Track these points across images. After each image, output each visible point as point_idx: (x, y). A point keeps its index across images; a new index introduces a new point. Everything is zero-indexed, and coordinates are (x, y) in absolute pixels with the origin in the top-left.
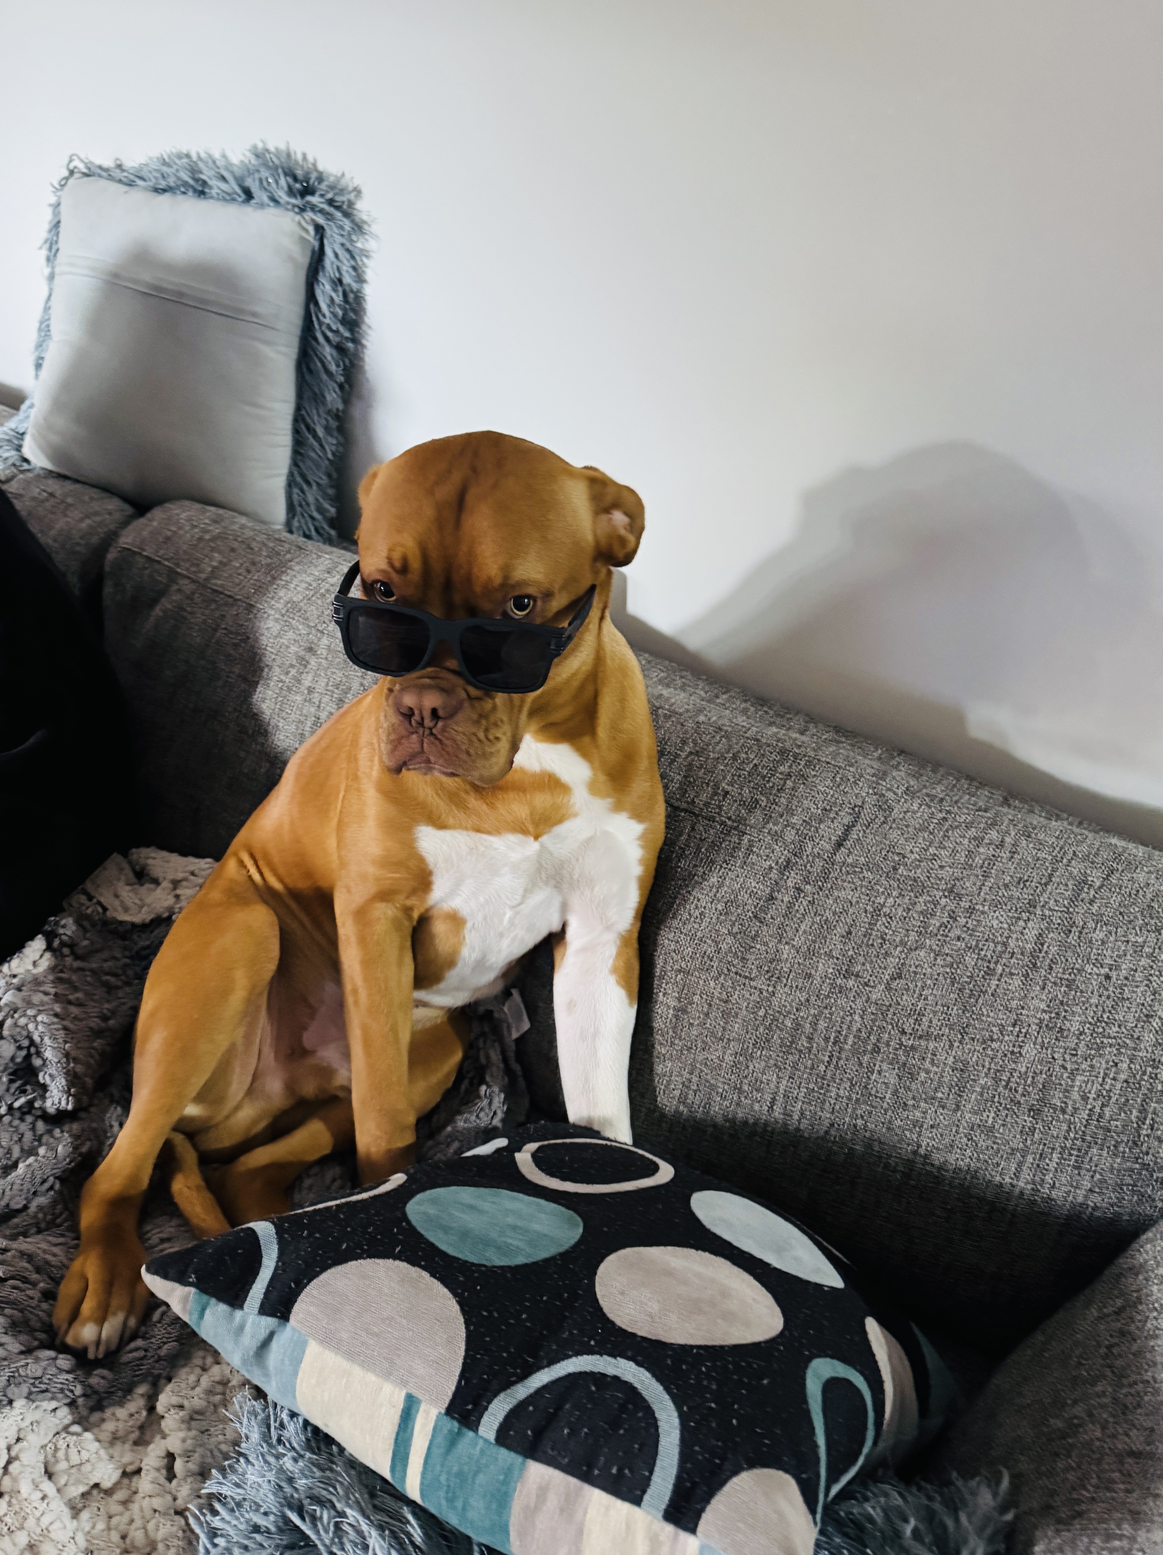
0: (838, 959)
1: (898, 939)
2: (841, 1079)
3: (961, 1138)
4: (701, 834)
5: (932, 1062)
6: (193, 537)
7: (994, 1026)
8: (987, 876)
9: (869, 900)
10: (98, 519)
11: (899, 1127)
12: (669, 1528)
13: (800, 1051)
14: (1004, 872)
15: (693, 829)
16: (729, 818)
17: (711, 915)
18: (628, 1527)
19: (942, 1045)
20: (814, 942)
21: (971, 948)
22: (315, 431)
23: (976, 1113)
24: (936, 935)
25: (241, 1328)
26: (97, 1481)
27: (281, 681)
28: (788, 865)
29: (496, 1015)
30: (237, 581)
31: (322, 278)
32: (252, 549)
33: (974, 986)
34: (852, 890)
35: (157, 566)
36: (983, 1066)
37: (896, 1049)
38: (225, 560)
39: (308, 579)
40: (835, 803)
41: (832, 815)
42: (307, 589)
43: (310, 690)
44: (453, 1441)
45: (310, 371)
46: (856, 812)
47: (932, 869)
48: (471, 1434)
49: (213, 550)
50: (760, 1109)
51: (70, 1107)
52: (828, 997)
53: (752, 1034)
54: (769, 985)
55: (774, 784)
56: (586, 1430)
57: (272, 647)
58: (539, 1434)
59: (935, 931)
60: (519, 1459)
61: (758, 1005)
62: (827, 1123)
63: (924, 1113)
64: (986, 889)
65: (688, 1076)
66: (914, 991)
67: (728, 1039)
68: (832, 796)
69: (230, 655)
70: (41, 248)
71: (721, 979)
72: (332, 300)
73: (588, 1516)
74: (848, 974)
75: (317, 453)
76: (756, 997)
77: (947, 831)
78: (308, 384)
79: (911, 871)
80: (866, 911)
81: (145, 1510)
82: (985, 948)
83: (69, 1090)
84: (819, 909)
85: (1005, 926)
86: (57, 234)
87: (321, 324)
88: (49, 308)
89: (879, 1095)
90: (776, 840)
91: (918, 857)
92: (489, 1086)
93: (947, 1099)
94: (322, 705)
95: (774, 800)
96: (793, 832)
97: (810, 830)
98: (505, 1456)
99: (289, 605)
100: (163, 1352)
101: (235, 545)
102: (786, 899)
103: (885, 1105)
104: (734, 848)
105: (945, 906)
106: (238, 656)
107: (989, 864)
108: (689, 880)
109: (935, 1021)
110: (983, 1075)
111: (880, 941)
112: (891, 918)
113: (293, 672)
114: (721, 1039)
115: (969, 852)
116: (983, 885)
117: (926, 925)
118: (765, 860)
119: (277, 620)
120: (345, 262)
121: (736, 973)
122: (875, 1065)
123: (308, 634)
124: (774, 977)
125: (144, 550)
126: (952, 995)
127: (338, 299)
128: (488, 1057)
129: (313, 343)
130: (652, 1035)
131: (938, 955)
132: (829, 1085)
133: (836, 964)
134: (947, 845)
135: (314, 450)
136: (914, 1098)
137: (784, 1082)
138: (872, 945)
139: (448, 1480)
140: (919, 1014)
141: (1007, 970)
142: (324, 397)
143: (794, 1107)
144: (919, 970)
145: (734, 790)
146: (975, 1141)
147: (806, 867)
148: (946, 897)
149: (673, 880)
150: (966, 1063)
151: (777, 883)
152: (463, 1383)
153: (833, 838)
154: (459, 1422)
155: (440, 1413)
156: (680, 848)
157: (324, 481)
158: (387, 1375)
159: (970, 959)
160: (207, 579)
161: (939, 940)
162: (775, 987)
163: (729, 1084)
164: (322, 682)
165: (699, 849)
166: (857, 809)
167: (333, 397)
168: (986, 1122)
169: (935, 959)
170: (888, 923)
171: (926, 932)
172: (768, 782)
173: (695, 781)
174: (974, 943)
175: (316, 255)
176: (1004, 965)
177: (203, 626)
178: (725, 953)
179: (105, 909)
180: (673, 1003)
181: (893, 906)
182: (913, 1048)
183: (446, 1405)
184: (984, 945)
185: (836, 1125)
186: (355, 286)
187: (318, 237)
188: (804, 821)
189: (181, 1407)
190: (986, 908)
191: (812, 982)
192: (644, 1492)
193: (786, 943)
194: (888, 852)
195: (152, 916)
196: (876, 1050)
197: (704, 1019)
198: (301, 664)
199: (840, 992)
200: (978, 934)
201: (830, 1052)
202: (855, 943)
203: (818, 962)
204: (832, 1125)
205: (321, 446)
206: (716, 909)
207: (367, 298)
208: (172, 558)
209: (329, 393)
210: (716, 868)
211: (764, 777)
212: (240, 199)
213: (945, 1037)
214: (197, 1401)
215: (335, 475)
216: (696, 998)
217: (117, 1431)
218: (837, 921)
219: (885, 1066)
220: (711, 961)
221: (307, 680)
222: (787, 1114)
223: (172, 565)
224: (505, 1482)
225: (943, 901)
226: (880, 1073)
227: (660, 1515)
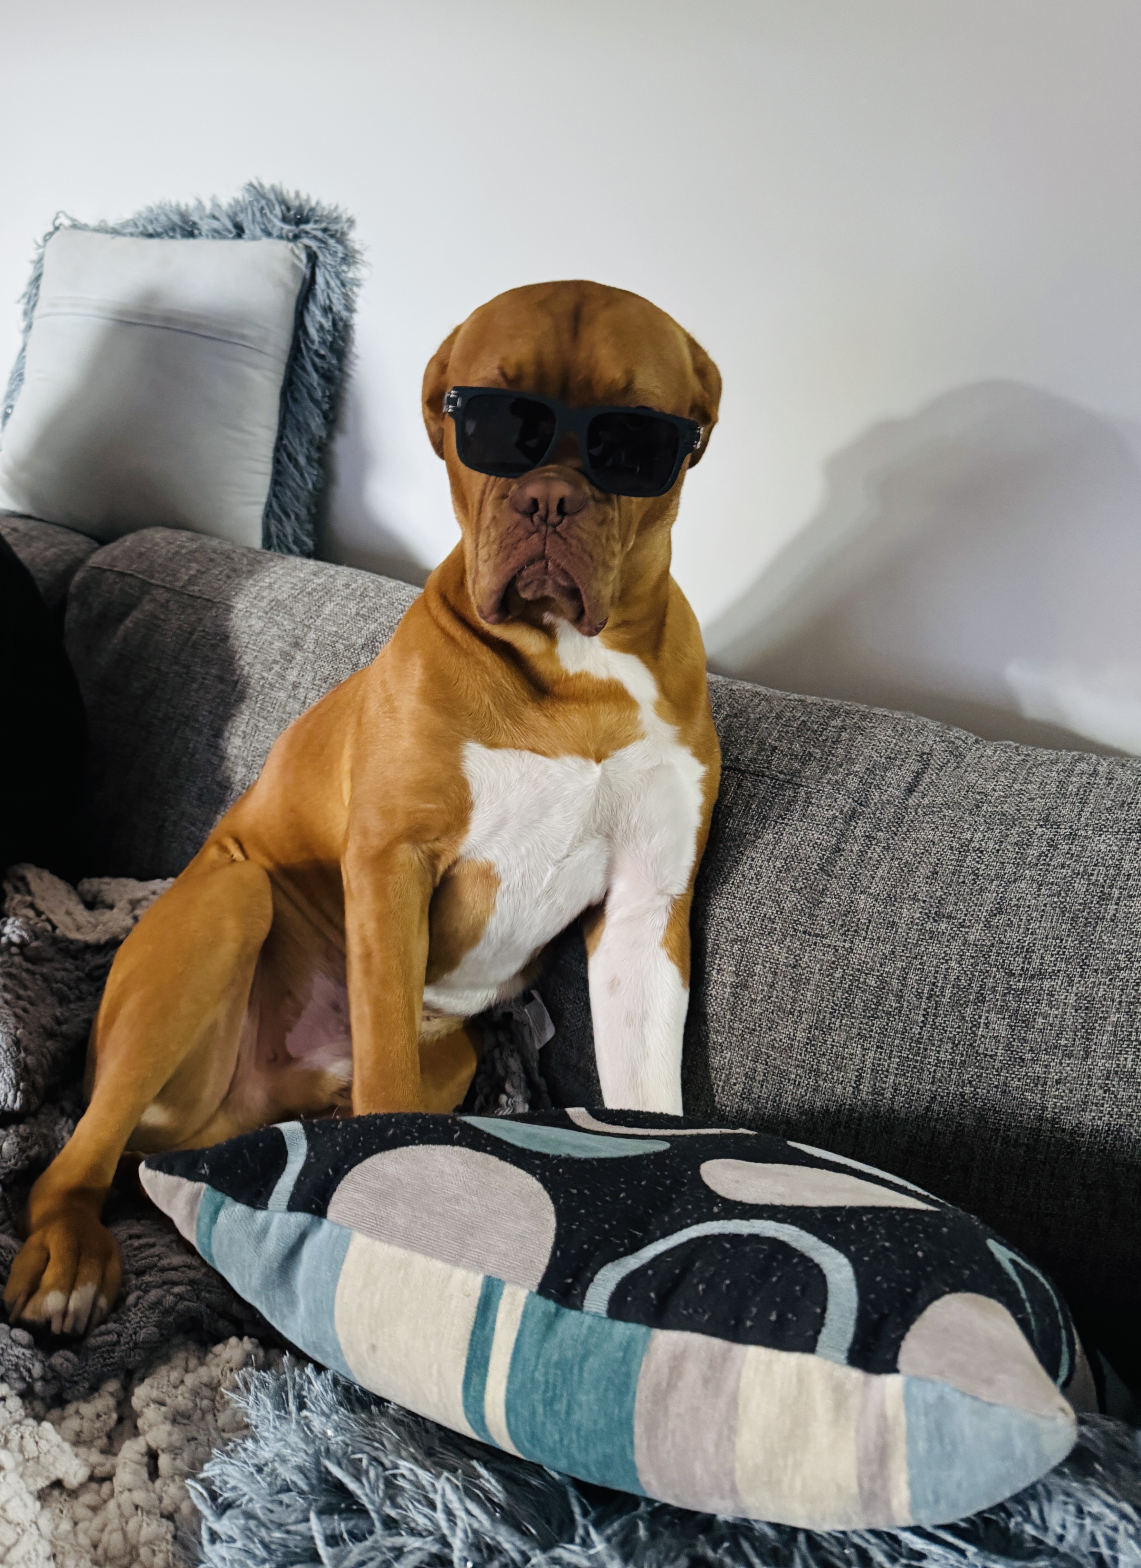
0: (924, 902)
1: (993, 873)
2: (941, 1040)
3: (1095, 1091)
4: (750, 790)
5: (1050, 1005)
6: (168, 551)
7: (1119, 953)
8: (1085, 802)
9: (954, 837)
10: (63, 547)
11: (1017, 1088)
12: (856, 1375)
13: (889, 1013)
14: (1103, 797)
15: (739, 786)
16: (781, 772)
17: (768, 874)
18: (800, 1381)
19: (1059, 983)
20: (895, 887)
21: (1078, 874)
22: (296, 460)
23: (1110, 1058)
24: (1037, 865)
25: (264, 1231)
26: (61, 1476)
27: (263, 678)
28: (853, 815)
29: (516, 1017)
30: (216, 586)
31: (312, 307)
32: (232, 559)
33: (1089, 913)
34: (933, 830)
35: (129, 580)
36: (1113, 1001)
37: (1005, 995)
38: (203, 569)
39: (293, 580)
40: (900, 752)
41: (897, 763)
42: (292, 588)
43: (295, 686)
44: (550, 1323)
45: (295, 400)
46: (925, 759)
47: (1020, 802)
48: (574, 1313)
49: (190, 561)
50: (843, 1092)
51: (17, 1105)
52: (916, 945)
53: (828, 1000)
54: (845, 941)
55: (828, 736)
56: (728, 1282)
57: (254, 644)
58: (665, 1298)
59: (1034, 861)
60: (643, 1329)
61: (834, 966)
62: (927, 1096)
63: (1046, 1066)
64: (1086, 814)
65: (750, 1064)
66: (1019, 926)
67: (799, 1011)
68: (896, 744)
69: (207, 656)
70: (19, 302)
71: (787, 942)
72: (322, 327)
73: (743, 1381)
74: (939, 916)
75: (297, 483)
76: (830, 957)
77: (1030, 768)
78: (291, 412)
79: (997, 807)
80: (952, 848)
81: (123, 1507)
82: (1096, 872)
83: (18, 1084)
84: (896, 853)
85: (1116, 848)
86: (38, 288)
87: (308, 348)
88: (24, 357)
89: (990, 1053)
90: (838, 789)
91: (1002, 794)
92: (509, 1096)
93: (1073, 1045)
94: (308, 701)
95: (830, 752)
96: (856, 780)
97: (874, 779)
98: (622, 1329)
99: (274, 603)
100: (142, 1335)
101: (214, 556)
102: (856, 848)
103: (998, 1065)
104: (789, 803)
105: (1042, 836)
106: (215, 656)
107: (1085, 791)
108: (741, 841)
109: (1048, 957)
110: (1114, 1010)
111: (972, 877)
112: (981, 852)
113: (277, 668)
114: (791, 1013)
115: (1060, 782)
116: (1082, 810)
117: (1024, 857)
118: (827, 810)
119: (260, 618)
120: (337, 290)
121: (805, 932)
122: (980, 1018)
123: (294, 629)
124: (851, 931)
125: (115, 567)
126: (1064, 926)
127: (327, 325)
128: (506, 1067)
129: (300, 372)
130: (705, 1023)
131: (1041, 885)
132: (926, 1050)
133: (922, 907)
134: (1033, 780)
135: (294, 480)
136: (1031, 1050)
137: (871, 1054)
138: (964, 882)
139: (546, 1373)
140: (1027, 951)
141: (1125, 893)
142: (308, 425)
143: (885, 1082)
144: (1022, 902)
145: (784, 745)
146: (1113, 1092)
147: (874, 814)
148: (1041, 826)
149: (721, 842)
150: (1091, 1000)
151: (843, 835)
152: (558, 1253)
153: (902, 784)
154: (557, 1301)
155: (531, 1292)
156: (726, 806)
157: (303, 513)
158: (456, 1260)
159: (1080, 885)
160: (183, 587)
161: (1041, 870)
162: (852, 942)
163: (803, 1067)
164: (309, 677)
165: (748, 806)
166: (925, 756)
167: (316, 423)
168: (1125, 1066)
169: (1040, 890)
170: (979, 857)
171: (1024, 863)
172: (821, 735)
173: (736, 740)
174: (1081, 869)
175: (307, 284)
176: (1120, 888)
177: (178, 631)
178: (790, 912)
179: (54, 928)
180: (729, 979)
181: (983, 840)
182: (1024, 991)
183: (539, 1280)
184: (1093, 870)
185: (938, 1098)
186: (345, 314)
187: (310, 265)
188: (868, 769)
189: (162, 1404)
190: (1090, 832)
191: (896, 931)
192: (818, 1332)
193: (862, 892)
194: (967, 792)
195: (108, 937)
196: (981, 999)
197: (768, 991)
198: (285, 660)
199: (931, 938)
200: (1085, 860)
201: (925, 1010)
202: (943, 882)
203: (901, 908)
204: (934, 1099)
205: (302, 475)
206: (774, 867)
207: (356, 327)
208: (146, 571)
209: (314, 417)
210: (770, 825)
211: (815, 732)
212: (231, 236)
213: (1061, 974)
214: (181, 1400)
215: (314, 511)
216: (758, 969)
217: (81, 1432)
218: (919, 863)
219: (993, 1016)
220: (773, 923)
221: (292, 676)
222: (877, 1092)
223: (146, 578)
224: (624, 1361)
225: (1039, 831)
226: (987, 1025)
227: (843, 1357)
